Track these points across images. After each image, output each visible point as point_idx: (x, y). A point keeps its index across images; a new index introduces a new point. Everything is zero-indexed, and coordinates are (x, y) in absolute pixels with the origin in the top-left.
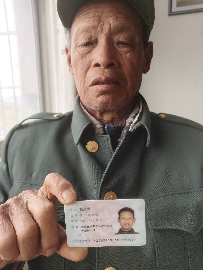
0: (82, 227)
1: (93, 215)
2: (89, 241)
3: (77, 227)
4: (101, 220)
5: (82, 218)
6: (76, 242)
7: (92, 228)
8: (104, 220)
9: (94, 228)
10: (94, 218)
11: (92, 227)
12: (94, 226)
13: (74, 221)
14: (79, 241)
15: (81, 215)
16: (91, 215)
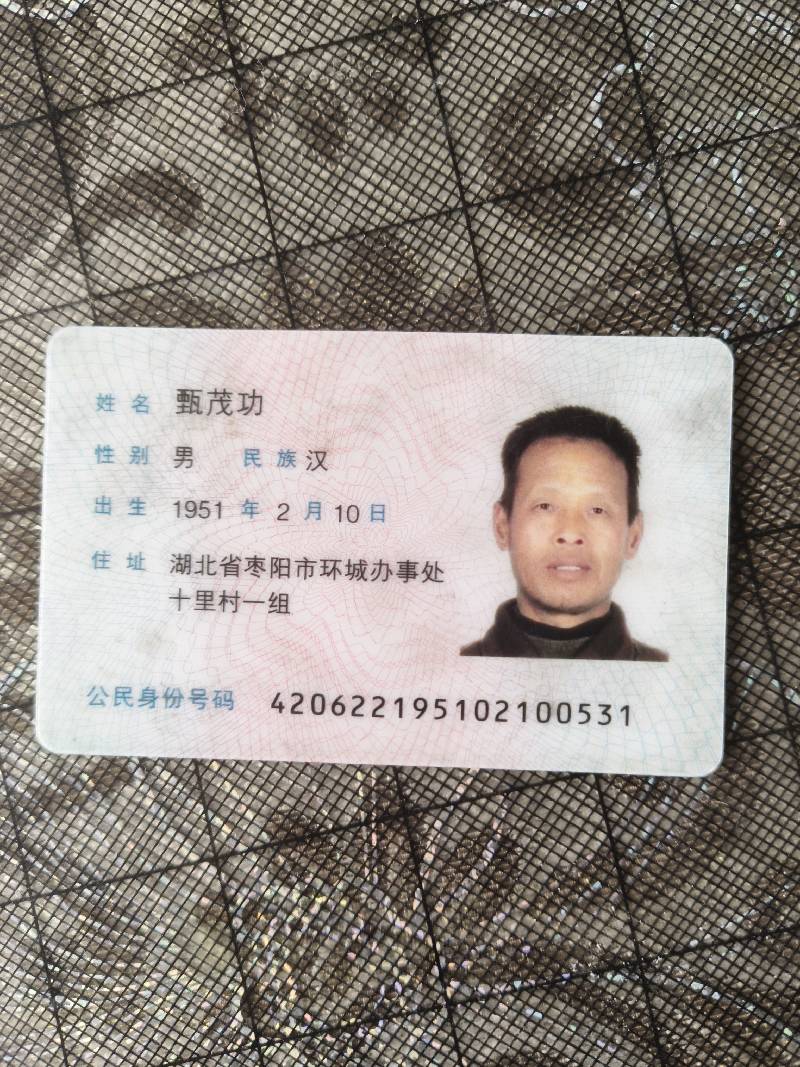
0: (182, 564)
1: (287, 458)
2: (225, 700)
3: (136, 563)
4: (348, 513)
5: (192, 483)
6: (109, 701)
7: (267, 585)
8: (379, 513)
9: (279, 585)
10: (297, 484)
11: (266, 576)
12: (279, 567)
13: (121, 508)
14: (136, 694)
15: (184, 454)
16: (269, 457)
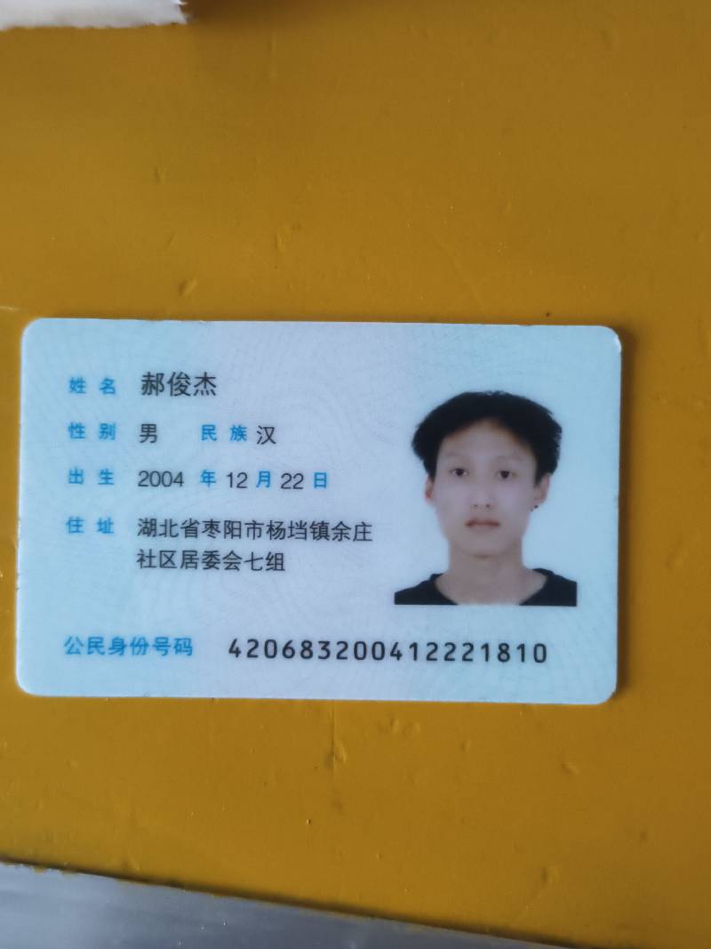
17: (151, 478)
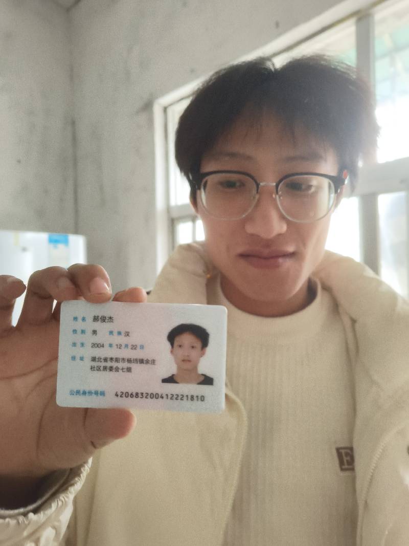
17: (95, 345)
